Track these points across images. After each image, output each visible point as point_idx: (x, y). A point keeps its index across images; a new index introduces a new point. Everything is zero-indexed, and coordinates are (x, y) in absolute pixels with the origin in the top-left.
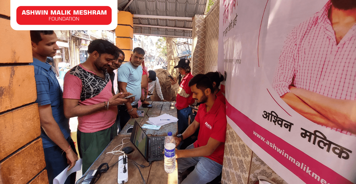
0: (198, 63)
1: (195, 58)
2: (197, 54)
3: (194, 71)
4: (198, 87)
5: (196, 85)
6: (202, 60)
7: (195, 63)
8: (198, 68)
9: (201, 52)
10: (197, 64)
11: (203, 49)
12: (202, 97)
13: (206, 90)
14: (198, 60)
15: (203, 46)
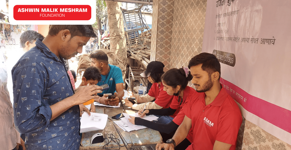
0: (164, 41)
1: (159, 33)
2: (162, 29)
3: (158, 53)
4: (204, 68)
5: (201, 65)
6: (170, 36)
7: (159, 41)
8: (163, 48)
9: (168, 25)
10: (162, 43)
11: (171, 21)
12: (207, 82)
13: (213, 74)
14: (164, 37)
15: (170, 17)
